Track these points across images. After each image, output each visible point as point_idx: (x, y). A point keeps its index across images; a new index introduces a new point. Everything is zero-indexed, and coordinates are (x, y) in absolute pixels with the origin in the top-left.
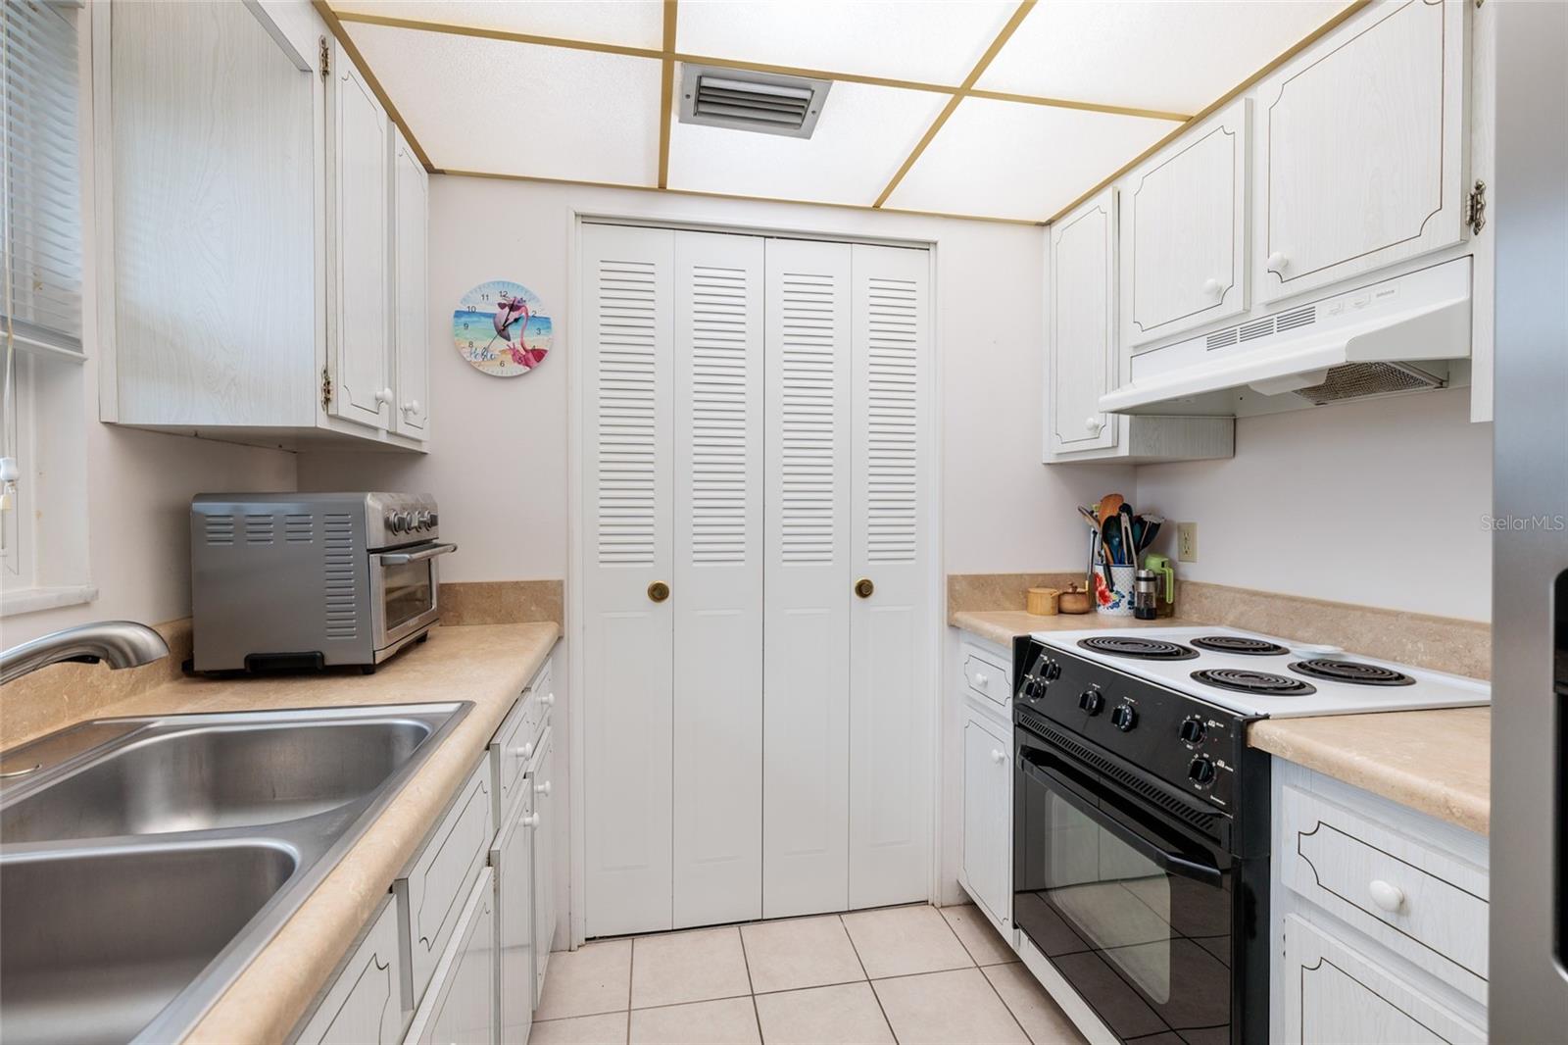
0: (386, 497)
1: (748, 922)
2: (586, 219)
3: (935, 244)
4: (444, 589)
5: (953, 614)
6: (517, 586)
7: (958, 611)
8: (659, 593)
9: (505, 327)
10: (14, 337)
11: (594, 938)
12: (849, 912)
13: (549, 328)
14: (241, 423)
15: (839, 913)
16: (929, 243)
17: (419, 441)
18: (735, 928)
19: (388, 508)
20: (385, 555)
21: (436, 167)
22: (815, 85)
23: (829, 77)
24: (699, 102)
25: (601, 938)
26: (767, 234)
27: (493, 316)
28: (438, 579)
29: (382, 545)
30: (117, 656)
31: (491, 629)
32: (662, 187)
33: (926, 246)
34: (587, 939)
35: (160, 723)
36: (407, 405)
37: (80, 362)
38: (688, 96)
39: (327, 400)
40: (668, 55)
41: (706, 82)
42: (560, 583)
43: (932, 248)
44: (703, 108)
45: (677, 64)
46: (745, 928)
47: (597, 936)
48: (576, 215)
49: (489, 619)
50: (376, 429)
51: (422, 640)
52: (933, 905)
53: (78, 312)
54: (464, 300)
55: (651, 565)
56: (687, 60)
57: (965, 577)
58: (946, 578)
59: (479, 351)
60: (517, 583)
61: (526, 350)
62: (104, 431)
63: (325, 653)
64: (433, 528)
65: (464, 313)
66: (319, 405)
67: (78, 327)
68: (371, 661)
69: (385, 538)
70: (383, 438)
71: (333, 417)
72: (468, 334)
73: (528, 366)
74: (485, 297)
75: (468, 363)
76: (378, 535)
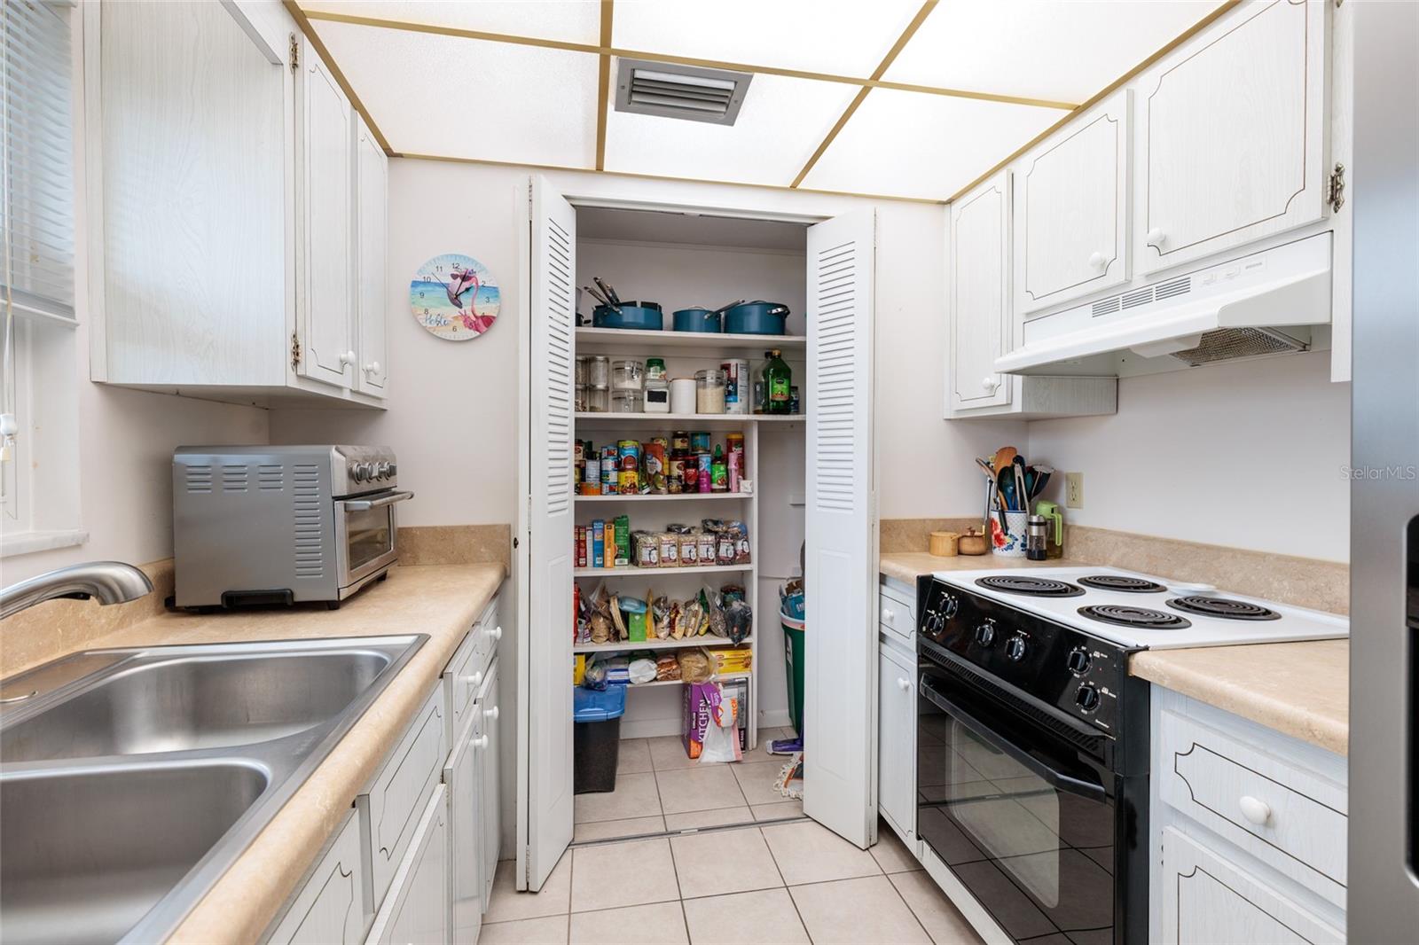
0: (348, 449)
4: (402, 532)
6: (468, 530)
9: (458, 297)
10: (13, 304)
14: (218, 382)
17: (380, 399)
18: (665, 839)
19: (351, 461)
20: (349, 502)
21: (395, 151)
22: (738, 76)
23: (751, 70)
24: (632, 92)
28: (396, 524)
29: (345, 493)
30: (107, 593)
31: (444, 570)
32: (600, 169)
35: (144, 653)
36: (369, 366)
37: (73, 327)
38: (622, 87)
39: (296, 362)
40: (604, 50)
41: (635, 74)
42: (509, 524)
44: (634, 98)
45: (613, 58)
49: (440, 562)
50: (340, 388)
51: (382, 578)
53: (70, 284)
54: (420, 271)
56: (622, 54)
59: (434, 318)
60: (468, 527)
61: (476, 317)
62: (94, 390)
63: (295, 590)
64: (392, 477)
65: (420, 283)
66: (290, 366)
67: (71, 295)
68: (336, 599)
69: (350, 487)
70: (347, 396)
71: (301, 377)
72: (424, 303)
73: (478, 331)
74: (439, 268)
75: (424, 328)
76: (341, 485)
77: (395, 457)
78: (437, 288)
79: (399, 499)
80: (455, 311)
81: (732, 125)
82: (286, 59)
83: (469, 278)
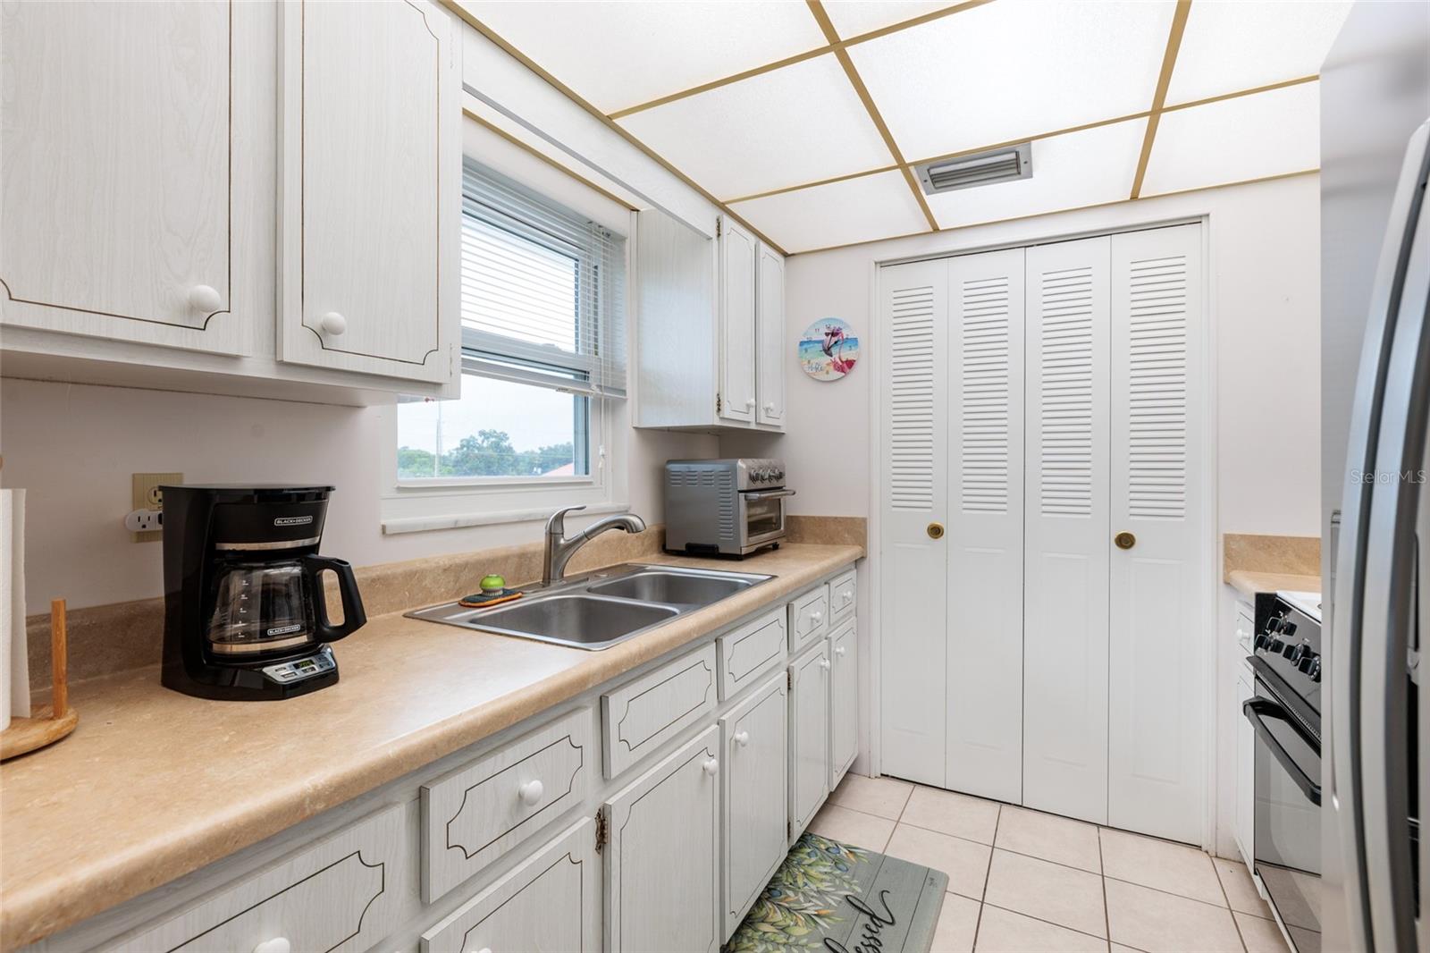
0: (750, 462)
1: (1010, 804)
2: (882, 264)
3: (1208, 215)
4: (790, 519)
5: (1229, 573)
6: (837, 520)
7: (1233, 569)
8: (936, 531)
9: (829, 348)
10: (605, 394)
11: (887, 776)
12: (1108, 827)
13: (857, 345)
14: (683, 425)
15: (1099, 826)
16: (1201, 217)
17: (779, 427)
18: (998, 805)
19: (749, 468)
20: (748, 494)
21: (789, 253)
22: (1020, 148)
23: (1028, 141)
24: (934, 183)
25: (893, 777)
26: (1026, 245)
27: (822, 342)
28: (785, 513)
29: (745, 489)
30: (629, 528)
31: (820, 546)
32: (936, 229)
33: (1197, 220)
34: (882, 775)
35: (649, 568)
36: (767, 406)
37: (625, 400)
38: (926, 181)
39: (719, 410)
40: (902, 165)
41: (933, 171)
42: (864, 520)
43: (1204, 221)
44: (938, 185)
45: (912, 169)
46: (1004, 806)
47: (890, 774)
48: (876, 263)
49: (819, 541)
50: (749, 423)
51: (776, 547)
52: (1207, 852)
53: (625, 378)
54: (805, 334)
55: (929, 510)
56: (915, 164)
57: (1243, 537)
58: (1221, 539)
59: (814, 366)
60: (836, 518)
61: (842, 362)
62: (633, 431)
63: (720, 546)
64: (781, 480)
65: (805, 342)
66: (715, 412)
67: (625, 384)
68: (739, 553)
69: (748, 484)
70: (753, 426)
71: (723, 419)
72: (808, 356)
73: (843, 371)
74: (817, 330)
75: (808, 374)
76: (743, 483)
77: (784, 467)
78: (816, 344)
79: (785, 495)
80: (827, 359)
81: (1032, 177)
82: (713, 234)
83: (837, 334)
